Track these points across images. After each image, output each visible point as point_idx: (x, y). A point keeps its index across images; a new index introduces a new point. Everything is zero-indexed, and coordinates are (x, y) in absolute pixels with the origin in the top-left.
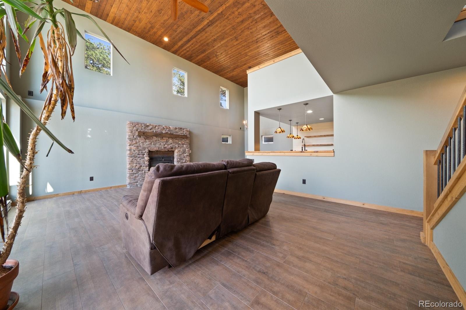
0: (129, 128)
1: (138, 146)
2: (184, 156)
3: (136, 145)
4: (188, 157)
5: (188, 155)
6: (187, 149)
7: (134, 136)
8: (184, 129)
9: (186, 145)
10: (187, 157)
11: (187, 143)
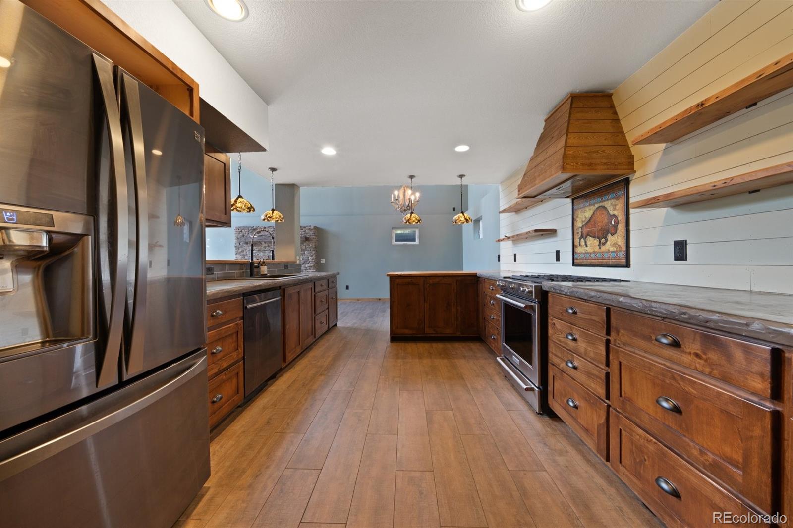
0: (235, 234)
1: (244, 255)
2: (306, 268)
3: (242, 253)
4: (312, 268)
5: (311, 267)
6: (310, 257)
7: (241, 243)
8: (305, 228)
9: (308, 250)
10: (310, 269)
11: (310, 247)
